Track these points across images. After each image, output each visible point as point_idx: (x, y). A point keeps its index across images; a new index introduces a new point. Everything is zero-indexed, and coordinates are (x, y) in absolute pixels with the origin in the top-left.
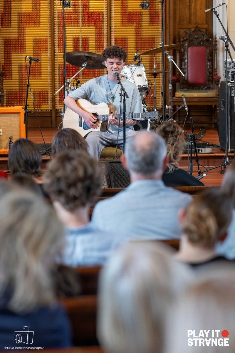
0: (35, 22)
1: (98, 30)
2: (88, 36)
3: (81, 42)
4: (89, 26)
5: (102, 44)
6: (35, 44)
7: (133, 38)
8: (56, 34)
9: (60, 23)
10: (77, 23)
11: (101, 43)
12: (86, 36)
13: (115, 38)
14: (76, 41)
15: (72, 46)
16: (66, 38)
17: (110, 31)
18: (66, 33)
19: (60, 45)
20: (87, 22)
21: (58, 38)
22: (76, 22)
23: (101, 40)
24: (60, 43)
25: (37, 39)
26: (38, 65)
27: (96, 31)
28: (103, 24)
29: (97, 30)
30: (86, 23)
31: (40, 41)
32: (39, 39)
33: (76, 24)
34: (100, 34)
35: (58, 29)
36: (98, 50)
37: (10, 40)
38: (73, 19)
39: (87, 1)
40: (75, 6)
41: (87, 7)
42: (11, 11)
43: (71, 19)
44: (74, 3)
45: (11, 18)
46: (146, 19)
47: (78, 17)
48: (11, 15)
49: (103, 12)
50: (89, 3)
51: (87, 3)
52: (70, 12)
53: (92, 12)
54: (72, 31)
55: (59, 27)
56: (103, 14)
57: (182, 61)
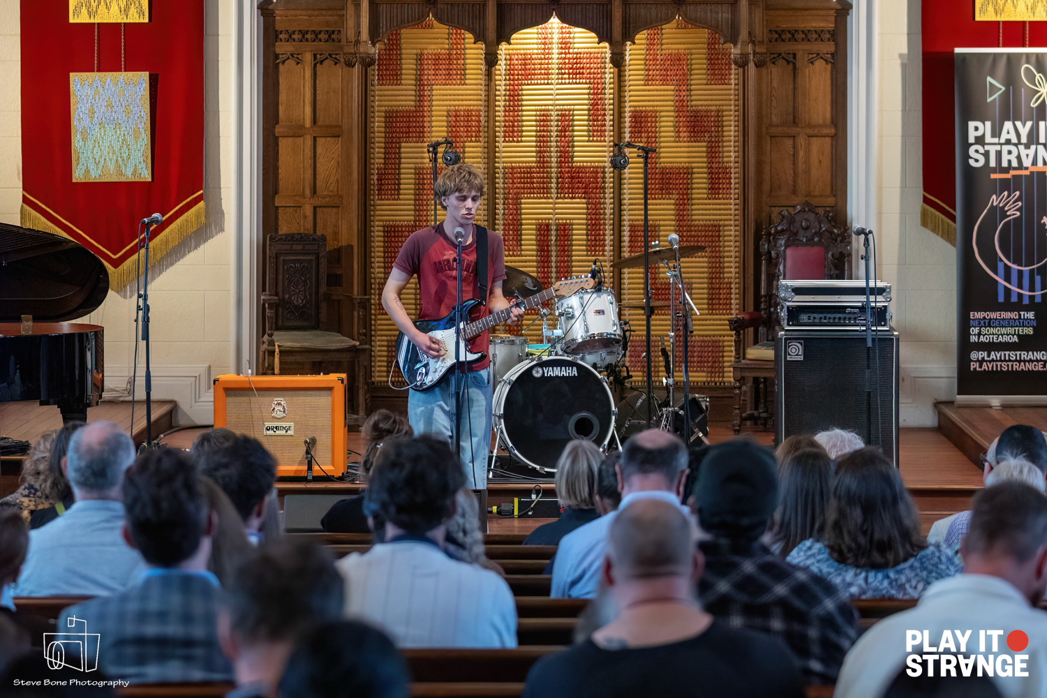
1: (593, 206)
2: (570, 219)
3: (553, 233)
4: (572, 198)
5: (602, 237)
7: (670, 226)
8: (500, 217)
9: (507, 191)
10: (544, 190)
11: (599, 235)
12: (566, 219)
13: (631, 226)
14: (543, 230)
15: (534, 242)
16: (521, 224)
17: (620, 210)
18: (521, 214)
20: (569, 188)
21: (504, 224)
22: (544, 188)
23: (600, 230)
27: (588, 209)
28: (604, 193)
29: (590, 206)
30: (566, 191)
33: (544, 193)
34: (597, 217)
35: (504, 204)
36: (591, 251)
37: (398, 226)
38: (537, 183)
39: (568, 142)
40: (541, 153)
41: (568, 157)
42: (400, 163)
43: (533, 183)
44: (540, 147)
45: (399, 179)
46: (700, 182)
47: (547, 177)
48: (399, 174)
49: (604, 167)
50: (573, 146)
51: (568, 147)
52: (531, 168)
53: (579, 167)
54: (535, 210)
55: (505, 199)
56: (604, 172)
57: (773, 277)
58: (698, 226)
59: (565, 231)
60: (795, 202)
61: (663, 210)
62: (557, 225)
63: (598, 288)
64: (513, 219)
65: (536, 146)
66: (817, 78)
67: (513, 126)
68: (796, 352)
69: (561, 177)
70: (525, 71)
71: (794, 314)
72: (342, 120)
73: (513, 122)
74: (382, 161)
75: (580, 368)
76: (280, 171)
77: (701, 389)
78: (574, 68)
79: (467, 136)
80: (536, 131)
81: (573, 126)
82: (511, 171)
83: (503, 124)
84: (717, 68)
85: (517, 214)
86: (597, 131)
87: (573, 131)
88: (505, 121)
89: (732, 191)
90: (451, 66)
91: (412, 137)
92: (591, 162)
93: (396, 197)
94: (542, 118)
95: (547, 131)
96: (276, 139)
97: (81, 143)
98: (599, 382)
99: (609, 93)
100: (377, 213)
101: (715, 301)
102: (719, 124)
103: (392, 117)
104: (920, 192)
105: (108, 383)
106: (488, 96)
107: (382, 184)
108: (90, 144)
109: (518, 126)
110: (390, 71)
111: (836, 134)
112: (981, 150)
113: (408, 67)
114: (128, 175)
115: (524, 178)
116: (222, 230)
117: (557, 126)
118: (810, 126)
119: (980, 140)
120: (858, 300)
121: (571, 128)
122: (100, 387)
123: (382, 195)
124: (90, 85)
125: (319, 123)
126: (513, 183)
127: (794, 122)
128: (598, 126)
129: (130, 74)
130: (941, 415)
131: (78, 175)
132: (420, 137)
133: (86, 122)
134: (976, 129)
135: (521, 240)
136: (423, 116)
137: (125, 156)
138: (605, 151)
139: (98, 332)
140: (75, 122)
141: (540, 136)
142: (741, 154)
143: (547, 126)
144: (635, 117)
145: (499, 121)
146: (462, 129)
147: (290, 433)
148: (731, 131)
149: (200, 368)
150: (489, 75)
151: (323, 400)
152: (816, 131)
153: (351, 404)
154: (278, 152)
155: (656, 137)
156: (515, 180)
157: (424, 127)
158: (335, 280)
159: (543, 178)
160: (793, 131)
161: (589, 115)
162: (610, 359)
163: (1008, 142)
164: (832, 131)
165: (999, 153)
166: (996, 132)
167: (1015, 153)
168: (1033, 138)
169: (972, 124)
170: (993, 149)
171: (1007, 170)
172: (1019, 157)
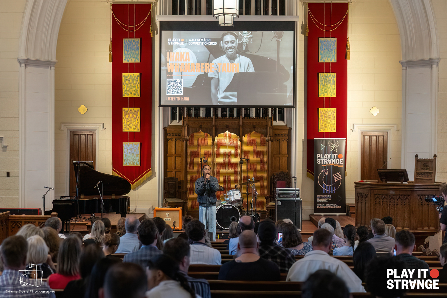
1: (236, 172)
3: (227, 178)
4: (231, 170)
7: (252, 176)
8: (215, 174)
11: (237, 178)
12: (230, 175)
13: (244, 176)
14: (225, 177)
15: (223, 180)
16: (220, 176)
17: (241, 173)
20: (230, 168)
22: (225, 168)
27: (234, 172)
28: (238, 169)
34: (236, 174)
36: (235, 181)
37: (193, 176)
38: (223, 167)
39: (230, 158)
40: (224, 160)
41: (230, 161)
42: (194, 162)
45: (194, 166)
46: (259, 167)
49: (238, 163)
52: (222, 163)
53: (232, 163)
54: (223, 173)
55: (216, 170)
56: (238, 165)
57: (274, 188)
58: (258, 176)
59: (229, 177)
60: (279, 171)
61: (251, 173)
62: (228, 176)
63: (237, 190)
64: (218, 175)
66: (284, 144)
68: (279, 204)
69: (229, 166)
70: (221, 142)
71: (279, 195)
72: (181, 153)
73: (218, 153)
74: (190, 162)
75: (233, 206)
77: (259, 211)
78: (231, 142)
79: (208, 157)
81: (231, 154)
82: (218, 164)
84: (263, 142)
85: (219, 173)
86: (236, 156)
87: (231, 156)
89: (266, 169)
90: (205, 141)
91: (197, 157)
92: (235, 162)
93: (193, 170)
94: (224, 153)
95: (226, 156)
96: (167, 157)
97: (125, 158)
98: (237, 210)
99: (239, 147)
100: (189, 173)
101: (262, 192)
102: (263, 154)
103: (192, 152)
104: (307, 169)
105: (131, 209)
106: (213, 148)
107: (190, 167)
108: (127, 158)
110: (192, 143)
112: (320, 160)
113: (196, 141)
114: (135, 165)
115: (221, 166)
116: (155, 176)
117: (228, 154)
118: (283, 155)
119: (319, 158)
120: (293, 192)
122: (129, 210)
123: (190, 169)
124: (127, 145)
125: (176, 154)
126: (218, 167)
127: (279, 154)
128: (237, 154)
129: (136, 143)
130: (310, 217)
131: (124, 164)
133: (126, 153)
134: (319, 155)
135: (220, 179)
136: (199, 152)
137: (134, 160)
138: (238, 160)
139: (129, 198)
140: (124, 153)
141: (224, 157)
142: (268, 161)
143: (226, 154)
144: (245, 153)
145: (215, 153)
146: (207, 155)
147: (170, 220)
148: (265, 156)
149: (150, 206)
150: (213, 143)
151: (177, 213)
153: (183, 215)
154: (167, 160)
155: (249, 157)
157: (199, 154)
158: (179, 187)
159: (225, 166)
160: (279, 156)
161: (235, 152)
162: (239, 205)
163: (326, 158)
164: (287, 156)
165: (324, 161)
166: (323, 156)
167: (327, 161)
168: (331, 158)
169: (318, 155)
170: (322, 160)
171: (325, 164)
172: (328, 162)
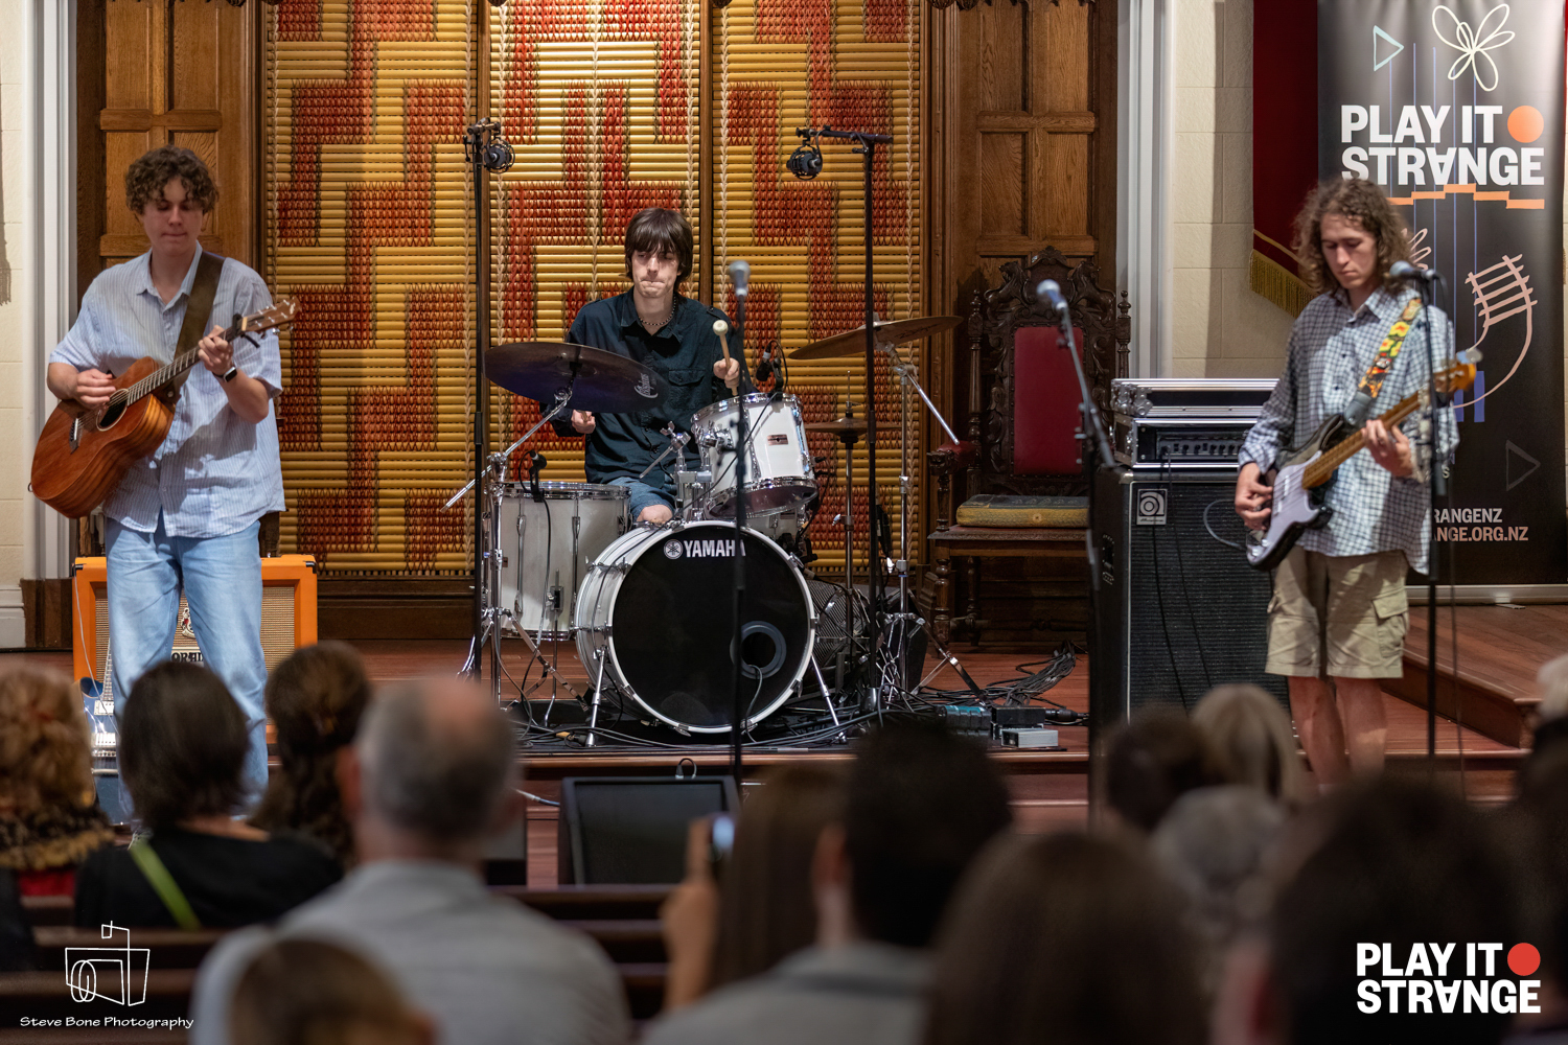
0: (413, 226)
6: (413, 310)
7: (799, 291)
8: (499, 274)
9: (511, 230)
10: (578, 229)
13: (731, 291)
14: (574, 297)
16: (537, 290)
17: (712, 264)
18: (536, 271)
19: (513, 317)
22: (576, 225)
24: (514, 308)
25: (421, 292)
26: (422, 394)
30: (616, 229)
31: (434, 301)
32: (428, 292)
33: (576, 234)
35: (505, 252)
37: (316, 293)
38: (566, 215)
39: (618, 143)
40: (572, 163)
41: (620, 169)
42: (319, 180)
43: (557, 216)
44: (570, 151)
45: (318, 209)
46: (852, 213)
47: (582, 206)
48: (318, 199)
49: (684, 188)
50: (628, 151)
51: (620, 151)
52: (553, 188)
53: (639, 188)
54: (562, 262)
55: (508, 243)
56: (683, 197)
58: (848, 291)
61: (787, 264)
62: (600, 290)
63: (775, 399)
64: (522, 280)
65: (562, 151)
66: (1064, 29)
67: (522, 114)
68: (1153, 510)
69: (606, 206)
70: (543, 13)
72: (220, 101)
73: (522, 106)
74: (287, 176)
75: (751, 541)
76: (108, 192)
78: (631, 12)
79: (440, 133)
80: (562, 124)
81: (628, 114)
82: (519, 195)
83: (504, 110)
84: (882, 7)
85: (528, 271)
86: (671, 123)
87: (628, 123)
88: (508, 105)
89: (908, 230)
90: (410, 7)
91: (341, 133)
92: (660, 178)
93: (313, 240)
94: (573, 100)
95: (583, 123)
96: (101, 135)
99: (692, 56)
100: (279, 268)
102: (886, 112)
103: (303, 97)
104: (1248, 230)
106: (476, 60)
107: (286, 218)
109: (531, 114)
110: (302, 14)
111: (1097, 129)
112: (1363, 155)
113: (334, 8)
115: (542, 206)
116: (6, 300)
117: (600, 114)
118: (1052, 114)
119: (1360, 138)
121: (624, 118)
123: (286, 237)
125: (179, 107)
126: (522, 215)
127: (1025, 107)
128: (672, 114)
132: (354, 133)
134: (1355, 118)
135: (536, 317)
136: (361, 96)
138: (685, 160)
141: (570, 133)
142: (923, 164)
143: (582, 114)
144: (737, 98)
145: (497, 106)
146: (430, 119)
148: (906, 125)
150: (479, 23)
152: (1063, 122)
154: (104, 158)
155: (774, 135)
156: (526, 211)
157: (361, 115)
159: (576, 206)
160: (1023, 122)
161: (657, 96)
163: (1409, 141)
164: (1090, 123)
165: (1393, 162)
166: (1389, 124)
167: (1420, 161)
168: (1451, 135)
169: (1347, 111)
170: (1382, 155)
171: (1406, 191)
172: (1427, 169)
